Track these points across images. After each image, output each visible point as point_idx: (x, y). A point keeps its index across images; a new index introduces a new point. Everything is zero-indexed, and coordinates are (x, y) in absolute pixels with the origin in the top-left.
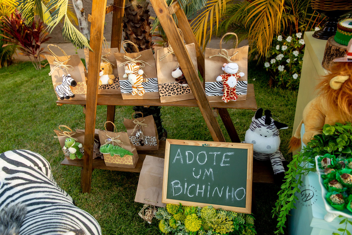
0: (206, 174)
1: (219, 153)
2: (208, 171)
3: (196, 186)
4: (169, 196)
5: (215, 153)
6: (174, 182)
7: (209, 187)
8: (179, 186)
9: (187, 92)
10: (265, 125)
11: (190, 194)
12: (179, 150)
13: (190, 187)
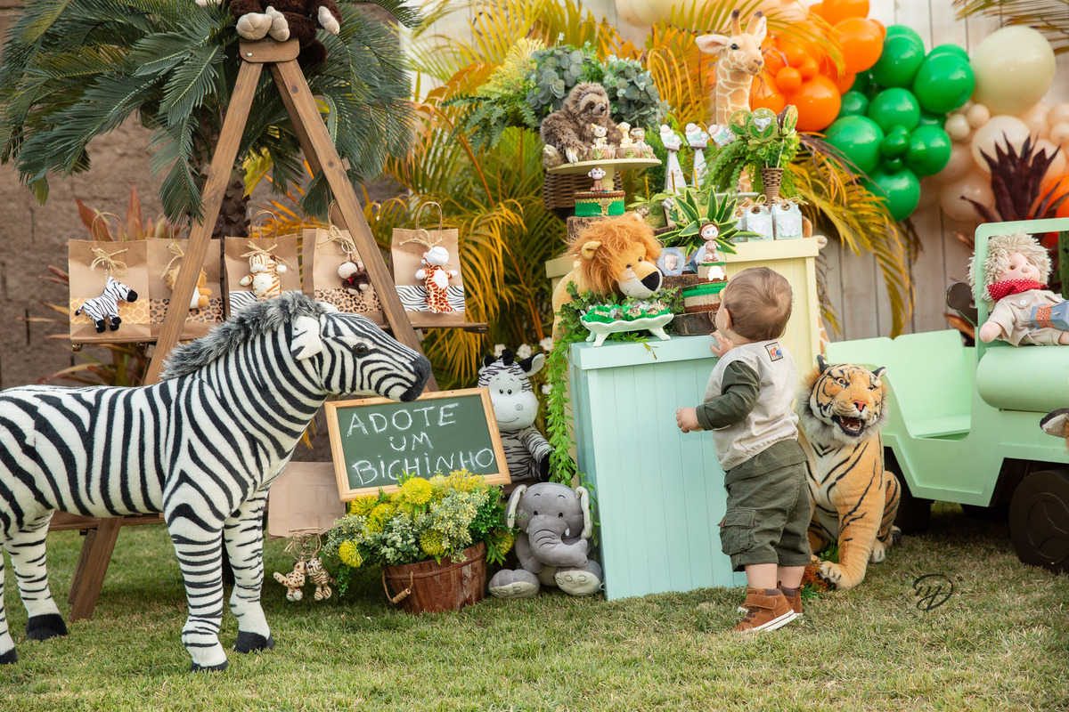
0: (417, 442)
1: (432, 408)
2: (419, 437)
3: (403, 461)
4: (354, 484)
5: (425, 410)
6: (358, 463)
7: (427, 458)
8: (370, 468)
9: (362, 308)
10: (504, 367)
11: (394, 475)
12: (355, 415)
13: (391, 465)
